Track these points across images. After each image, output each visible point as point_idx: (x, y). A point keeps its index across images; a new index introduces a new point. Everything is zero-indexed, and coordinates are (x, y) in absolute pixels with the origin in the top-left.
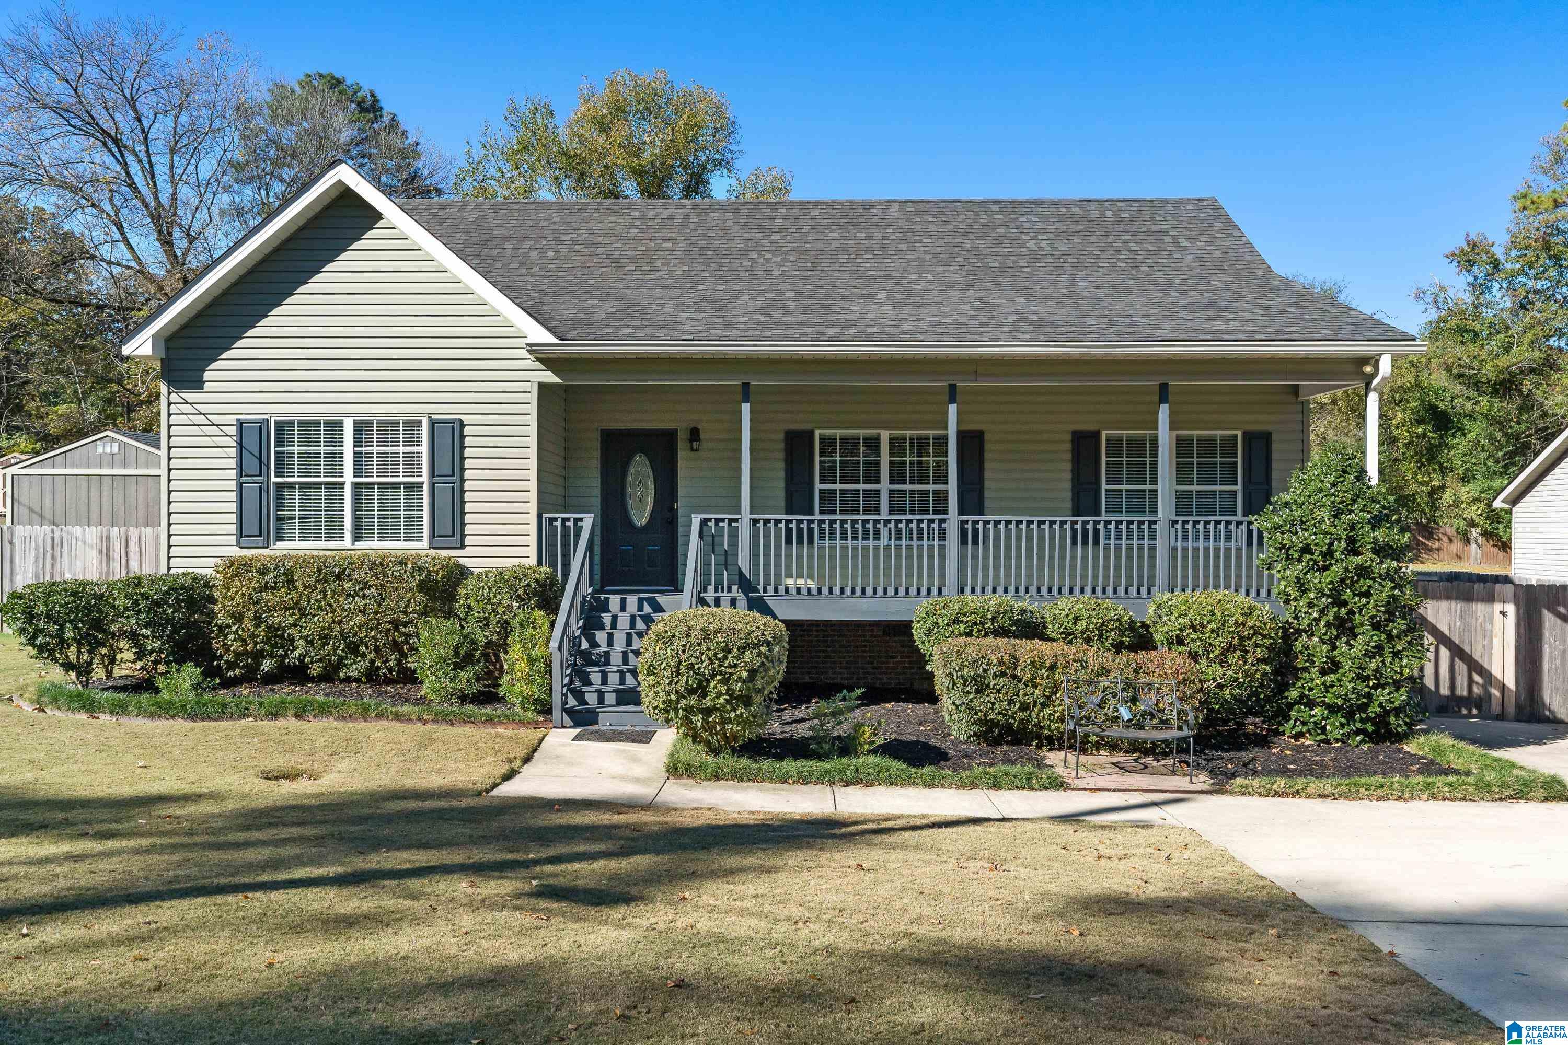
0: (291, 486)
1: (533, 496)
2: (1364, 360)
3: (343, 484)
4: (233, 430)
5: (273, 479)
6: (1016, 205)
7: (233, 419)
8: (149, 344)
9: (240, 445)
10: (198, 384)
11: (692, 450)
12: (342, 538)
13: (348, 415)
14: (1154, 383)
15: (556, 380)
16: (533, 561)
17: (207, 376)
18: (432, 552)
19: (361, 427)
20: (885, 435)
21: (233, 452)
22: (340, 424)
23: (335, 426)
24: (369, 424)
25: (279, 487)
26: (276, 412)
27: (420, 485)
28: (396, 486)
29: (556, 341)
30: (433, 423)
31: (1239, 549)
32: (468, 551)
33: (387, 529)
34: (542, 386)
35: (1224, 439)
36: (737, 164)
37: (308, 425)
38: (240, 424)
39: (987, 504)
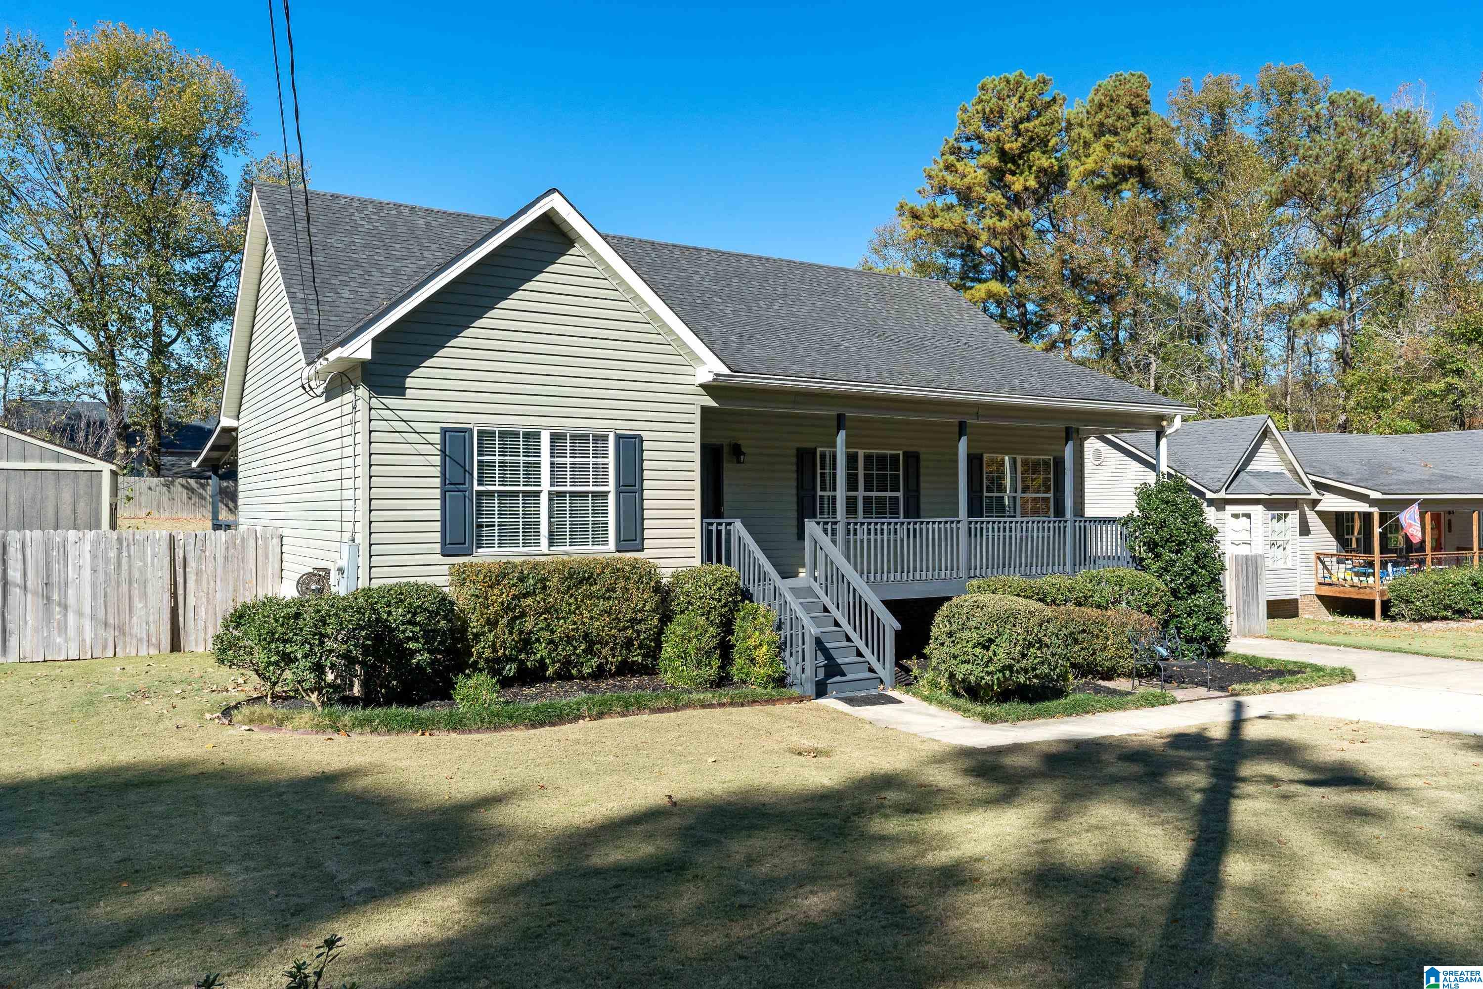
0: (491, 494)
1: (697, 504)
2: (1161, 417)
3: (539, 492)
4: (437, 438)
5: (476, 488)
7: (437, 427)
8: (369, 347)
9: (443, 452)
10: (399, 391)
11: (739, 462)
12: (538, 544)
13: (546, 427)
15: (713, 404)
16: (697, 562)
17: (409, 382)
18: (618, 555)
19: (556, 438)
20: (861, 453)
21: (437, 460)
22: (537, 436)
23: (533, 437)
24: (563, 437)
25: (480, 494)
26: (477, 422)
27: (605, 494)
28: (585, 494)
29: (728, 372)
30: (618, 437)
32: (646, 553)
33: (578, 534)
34: (705, 410)
37: (509, 436)
38: (444, 431)
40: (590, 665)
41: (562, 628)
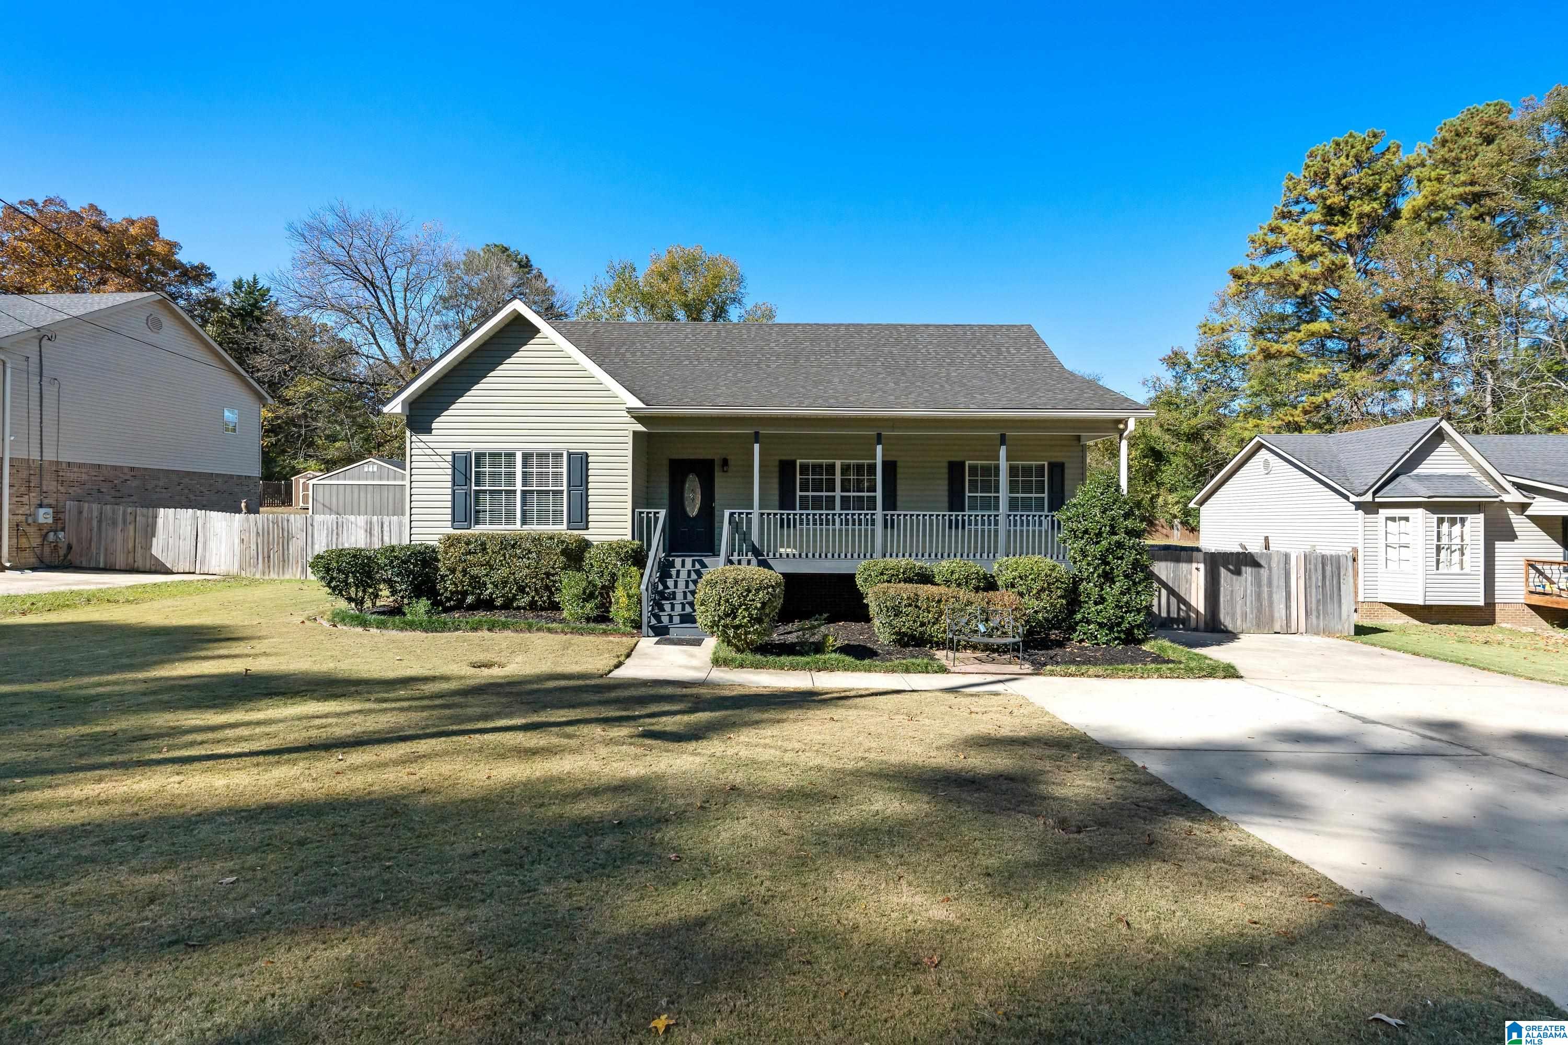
0: (485, 491)
1: (629, 499)
2: (1119, 421)
3: (515, 491)
4: (450, 458)
5: (474, 488)
6: (915, 327)
7: (449, 452)
8: (400, 407)
9: (454, 467)
10: (429, 431)
11: (724, 471)
12: (515, 524)
13: (519, 449)
14: (997, 433)
15: (643, 429)
16: (629, 537)
17: (434, 425)
18: (569, 532)
19: (527, 457)
20: (838, 464)
21: (450, 471)
22: (514, 455)
23: (511, 455)
24: (531, 455)
25: (477, 492)
26: (475, 448)
27: (562, 492)
28: (547, 492)
29: (644, 406)
30: (569, 454)
31: (1046, 532)
32: (590, 531)
33: (542, 518)
34: (636, 434)
35: (1037, 467)
36: (744, 300)
37: (495, 455)
38: (454, 454)
39: (899, 504)
40: (524, 601)
41: (497, 576)
